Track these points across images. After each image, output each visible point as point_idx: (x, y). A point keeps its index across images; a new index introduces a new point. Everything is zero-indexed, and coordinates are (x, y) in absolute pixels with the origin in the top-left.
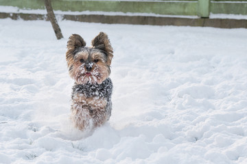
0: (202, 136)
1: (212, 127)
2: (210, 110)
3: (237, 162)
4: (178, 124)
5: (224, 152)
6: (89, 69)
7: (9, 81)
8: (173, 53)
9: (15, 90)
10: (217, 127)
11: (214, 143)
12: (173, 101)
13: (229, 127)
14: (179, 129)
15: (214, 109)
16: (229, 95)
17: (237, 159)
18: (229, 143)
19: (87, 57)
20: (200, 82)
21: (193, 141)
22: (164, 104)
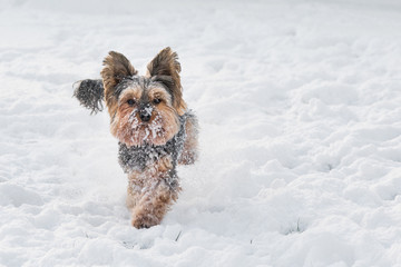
0: (339, 163)
1: (354, 149)
2: (351, 122)
3: (392, 202)
4: (303, 145)
5: (373, 187)
6: (146, 120)
7: (41, 78)
8: (294, 34)
9: (50, 92)
10: (362, 149)
11: (358, 174)
12: (294, 108)
13: (380, 149)
14: (303, 152)
15: (357, 121)
16: (381, 99)
17: (393, 198)
18: (381, 174)
19: (140, 95)
20: (335, 79)
21: (325, 171)
22: (280, 113)
